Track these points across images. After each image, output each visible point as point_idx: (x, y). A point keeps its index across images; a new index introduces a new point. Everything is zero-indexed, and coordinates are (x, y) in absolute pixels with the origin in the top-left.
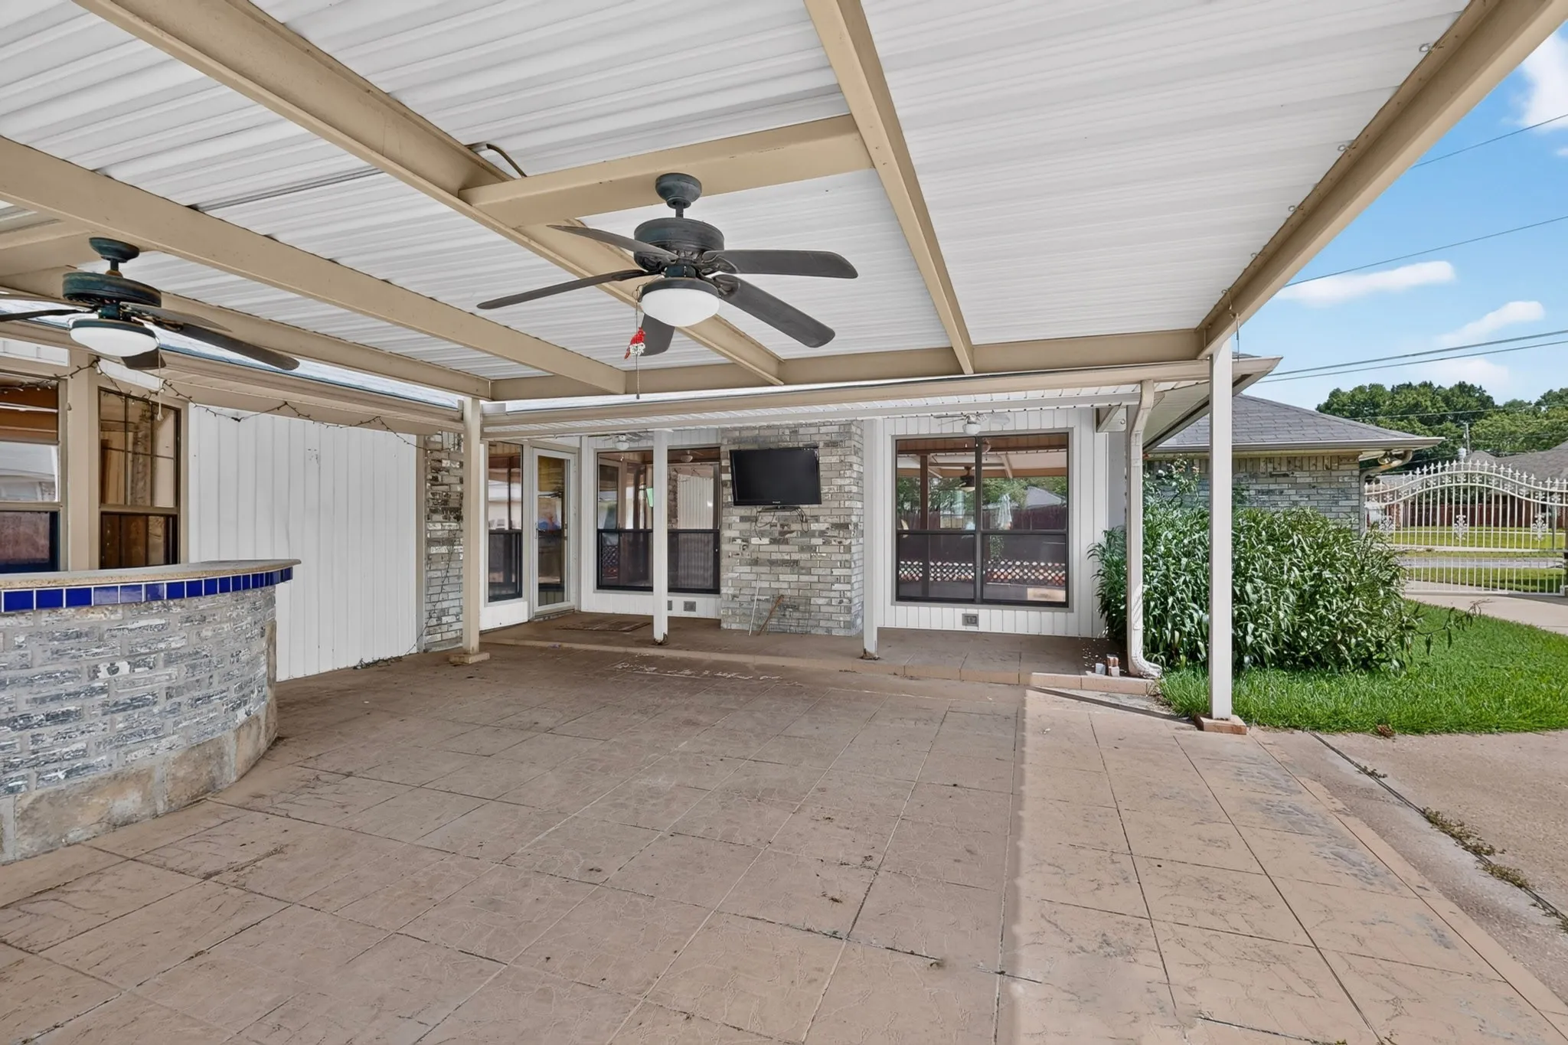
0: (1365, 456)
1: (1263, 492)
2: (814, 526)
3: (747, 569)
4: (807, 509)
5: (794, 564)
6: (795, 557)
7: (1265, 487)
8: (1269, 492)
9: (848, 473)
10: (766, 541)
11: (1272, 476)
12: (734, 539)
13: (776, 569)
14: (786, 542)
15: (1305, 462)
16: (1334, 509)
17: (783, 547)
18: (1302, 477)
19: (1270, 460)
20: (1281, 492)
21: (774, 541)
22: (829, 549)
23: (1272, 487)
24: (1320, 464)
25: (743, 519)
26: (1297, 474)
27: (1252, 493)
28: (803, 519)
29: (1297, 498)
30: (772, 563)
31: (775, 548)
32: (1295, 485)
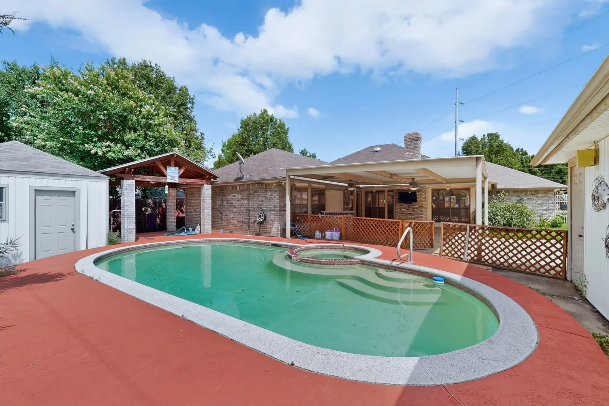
0: (555, 190)
1: (528, 199)
2: (415, 207)
3: (401, 215)
4: (414, 203)
5: (411, 214)
6: (411, 213)
7: (529, 198)
8: (530, 199)
9: (422, 196)
10: (405, 209)
11: (531, 195)
12: (398, 209)
13: (407, 215)
14: (409, 210)
15: (540, 191)
16: (548, 203)
17: (408, 211)
18: (539, 195)
19: (530, 191)
20: (533, 199)
21: (406, 210)
22: (418, 211)
23: (531, 197)
24: (544, 192)
25: (400, 205)
26: (538, 194)
27: (526, 199)
28: (413, 205)
29: (538, 200)
30: (406, 214)
31: (407, 211)
32: (537, 197)
